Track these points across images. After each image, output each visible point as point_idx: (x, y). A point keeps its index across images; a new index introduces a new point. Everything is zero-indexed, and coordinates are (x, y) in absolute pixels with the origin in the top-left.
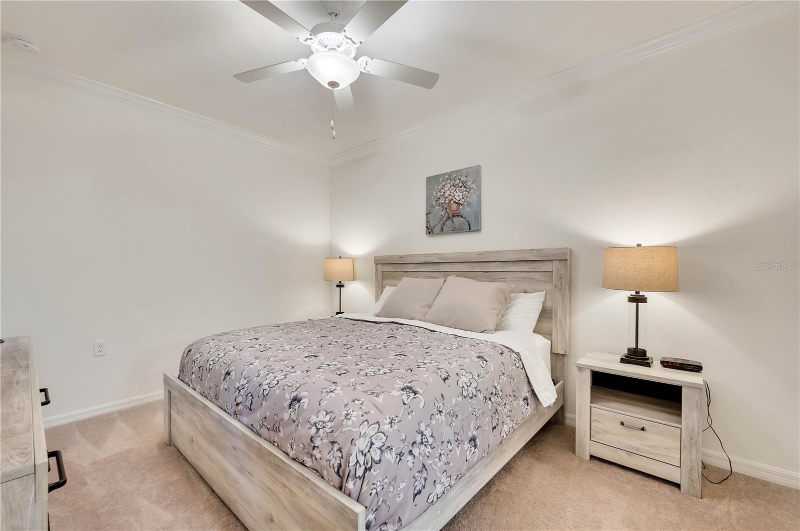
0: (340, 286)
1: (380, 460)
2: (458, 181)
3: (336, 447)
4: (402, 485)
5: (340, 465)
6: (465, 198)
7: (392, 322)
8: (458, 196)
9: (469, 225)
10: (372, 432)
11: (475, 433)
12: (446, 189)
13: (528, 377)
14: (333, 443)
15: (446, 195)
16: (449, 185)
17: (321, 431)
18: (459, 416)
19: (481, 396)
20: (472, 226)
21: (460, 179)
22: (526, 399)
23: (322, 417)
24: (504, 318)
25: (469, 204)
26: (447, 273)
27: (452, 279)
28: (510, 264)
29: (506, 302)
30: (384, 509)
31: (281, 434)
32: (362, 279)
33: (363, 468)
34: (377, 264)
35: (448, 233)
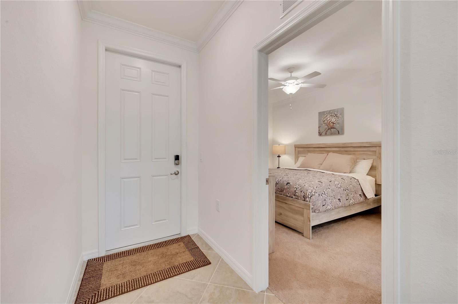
0: (279, 156)
1: (314, 195)
2: (333, 114)
3: (303, 192)
4: (320, 202)
5: (304, 195)
6: (336, 121)
7: (306, 170)
8: (333, 120)
9: (339, 132)
10: (312, 188)
11: (340, 198)
12: (328, 117)
13: (362, 188)
14: (301, 191)
15: (328, 119)
16: (329, 116)
17: (298, 189)
18: (335, 192)
19: (342, 189)
20: (340, 132)
21: (334, 113)
22: (360, 195)
23: (297, 186)
24: (353, 169)
25: (338, 123)
26: (328, 152)
27: (331, 154)
28: (358, 148)
29: (355, 163)
30: (315, 206)
31: (284, 192)
32: (289, 154)
33: (310, 196)
34: (295, 148)
35: (329, 135)
